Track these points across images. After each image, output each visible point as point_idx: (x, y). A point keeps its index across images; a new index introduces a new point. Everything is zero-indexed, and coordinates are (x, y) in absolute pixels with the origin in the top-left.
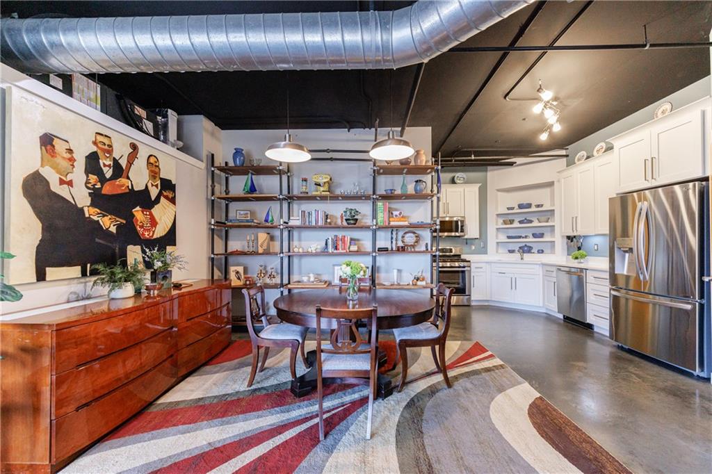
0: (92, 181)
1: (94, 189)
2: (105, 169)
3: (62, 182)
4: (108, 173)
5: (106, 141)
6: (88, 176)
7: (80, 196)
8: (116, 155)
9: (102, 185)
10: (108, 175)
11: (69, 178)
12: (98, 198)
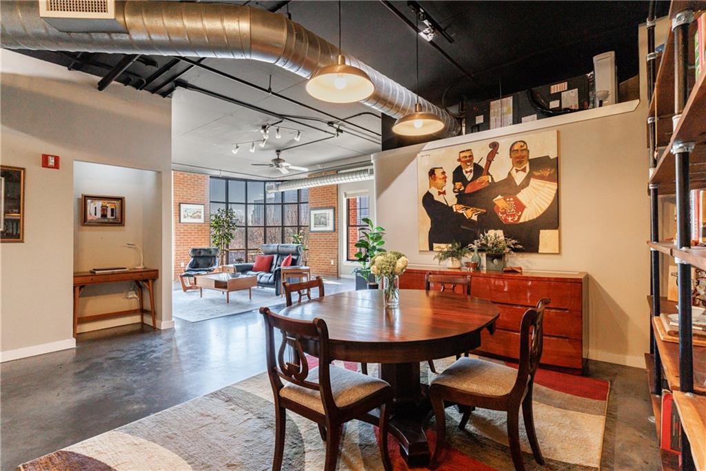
0: (458, 187)
1: (459, 191)
2: (467, 175)
3: (440, 193)
4: (469, 177)
5: (467, 154)
6: (454, 184)
7: (450, 199)
8: (476, 161)
9: (465, 188)
10: (469, 179)
11: (443, 189)
12: (462, 198)
